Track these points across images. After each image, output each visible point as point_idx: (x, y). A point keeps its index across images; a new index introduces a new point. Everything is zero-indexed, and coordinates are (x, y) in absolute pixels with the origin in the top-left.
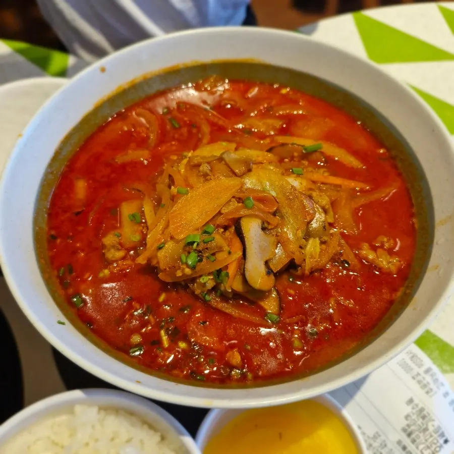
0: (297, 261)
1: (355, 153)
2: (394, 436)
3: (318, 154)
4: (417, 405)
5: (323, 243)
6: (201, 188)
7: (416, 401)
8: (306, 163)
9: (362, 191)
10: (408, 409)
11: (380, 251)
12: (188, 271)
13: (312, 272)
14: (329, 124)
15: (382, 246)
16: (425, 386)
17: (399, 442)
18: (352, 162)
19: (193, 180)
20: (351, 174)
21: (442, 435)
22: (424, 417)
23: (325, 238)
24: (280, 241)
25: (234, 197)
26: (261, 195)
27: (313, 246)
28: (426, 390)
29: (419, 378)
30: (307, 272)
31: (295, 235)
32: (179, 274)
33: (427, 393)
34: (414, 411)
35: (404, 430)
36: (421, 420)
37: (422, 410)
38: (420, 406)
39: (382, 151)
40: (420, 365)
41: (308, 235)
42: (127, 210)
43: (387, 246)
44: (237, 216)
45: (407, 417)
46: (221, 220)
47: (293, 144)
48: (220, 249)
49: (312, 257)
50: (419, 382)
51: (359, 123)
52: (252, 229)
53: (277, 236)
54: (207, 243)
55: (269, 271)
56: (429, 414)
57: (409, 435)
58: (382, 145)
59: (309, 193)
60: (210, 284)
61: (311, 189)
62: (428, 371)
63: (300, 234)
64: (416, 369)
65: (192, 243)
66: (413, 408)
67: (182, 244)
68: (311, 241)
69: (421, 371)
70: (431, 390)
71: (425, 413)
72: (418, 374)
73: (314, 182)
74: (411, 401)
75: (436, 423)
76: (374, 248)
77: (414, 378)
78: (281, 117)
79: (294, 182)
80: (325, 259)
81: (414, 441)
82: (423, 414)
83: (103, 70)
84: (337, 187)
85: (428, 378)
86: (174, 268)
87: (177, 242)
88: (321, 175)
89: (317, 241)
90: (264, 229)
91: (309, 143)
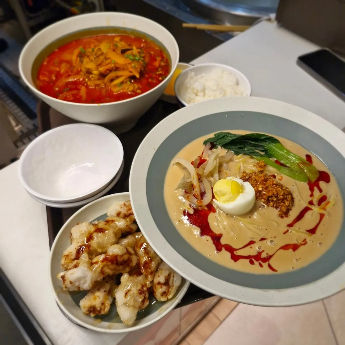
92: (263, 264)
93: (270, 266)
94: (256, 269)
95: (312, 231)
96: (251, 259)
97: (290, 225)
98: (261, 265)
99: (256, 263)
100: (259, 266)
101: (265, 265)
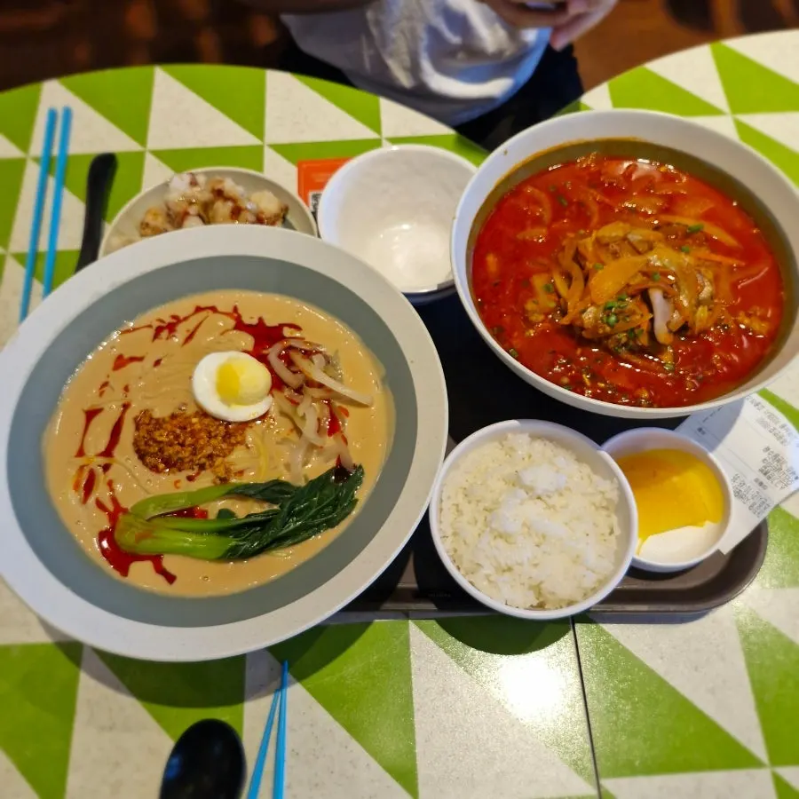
0: (689, 325)
1: (733, 232)
2: (752, 476)
3: (699, 234)
4: (773, 452)
5: (710, 310)
6: (612, 265)
7: (772, 449)
8: (690, 241)
9: (738, 267)
10: (765, 455)
11: (753, 318)
12: (608, 329)
13: (699, 333)
14: (707, 205)
15: (755, 314)
16: (781, 437)
17: (756, 480)
18: (729, 240)
19: (604, 257)
20: (728, 252)
21: (794, 473)
22: (778, 461)
23: (712, 306)
24: (678, 307)
25: (640, 272)
26: (663, 270)
27: (702, 313)
28: (781, 440)
29: (776, 432)
30: (696, 333)
31: (689, 303)
32: (601, 331)
33: (782, 443)
34: (770, 456)
35: (761, 471)
36: (776, 463)
38: (775, 452)
39: (755, 231)
40: (777, 422)
41: (699, 303)
42: (539, 282)
43: (758, 314)
44: (643, 287)
45: (764, 460)
46: (631, 291)
47: (678, 224)
48: (634, 313)
49: (701, 321)
50: (775, 435)
51: (735, 204)
52: (656, 297)
53: (674, 303)
54: (622, 308)
55: (670, 331)
56: (783, 458)
57: (765, 474)
58: (756, 226)
59: (698, 268)
60: (624, 340)
61: (698, 266)
62: (783, 426)
63: (693, 302)
64: (773, 425)
65: (611, 308)
66: (769, 454)
67: (602, 308)
68: (700, 309)
69: (777, 426)
70: (786, 441)
71: (779, 457)
72: (775, 429)
73: (699, 259)
74: (767, 449)
75: (789, 465)
76: (749, 316)
77: (770, 432)
78: (662, 196)
79: (687, 260)
80: (711, 323)
81: (769, 478)
82: (777, 458)
83: (506, 152)
84: (719, 264)
85: (783, 432)
86: (596, 327)
87: (598, 306)
88: (704, 252)
89: (706, 308)
90: (665, 297)
91: (691, 223)
92: (158, 324)
93: (150, 326)
94: (164, 312)
95: (91, 414)
96: (177, 320)
97: (126, 406)
98: (161, 321)
99: (168, 320)
100: (162, 318)
101: (156, 324)
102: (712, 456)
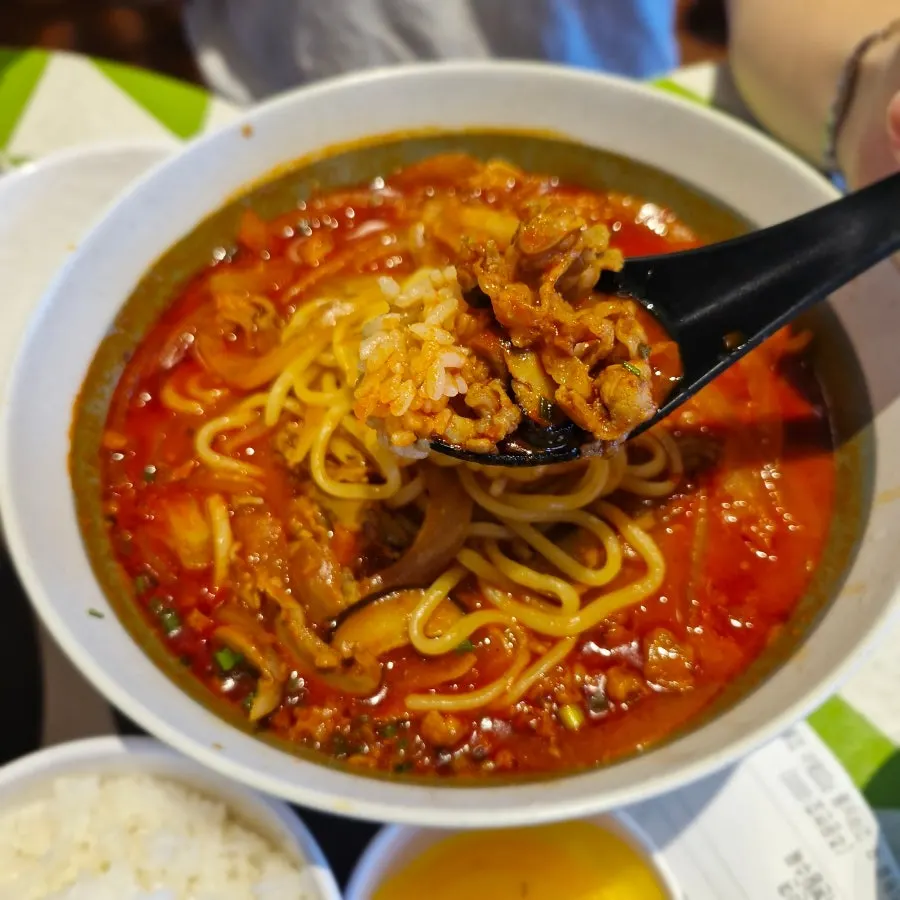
4: (807, 868)
7: (807, 858)
10: (788, 874)
16: (830, 830)
22: (818, 894)
28: (831, 838)
29: (820, 812)
33: (833, 845)
34: (801, 879)
37: (816, 879)
38: (815, 869)
40: (826, 786)
50: (819, 821)
56: (829, 889)
62: (841, 800)
64: (817, 794)
66: (799, 872)
69: (827, 798)
70: (842, 840)
71: (822, 886)
72: (820, 805)
74: (796, 857)
77: (809, 811)
102: (663, 860)
